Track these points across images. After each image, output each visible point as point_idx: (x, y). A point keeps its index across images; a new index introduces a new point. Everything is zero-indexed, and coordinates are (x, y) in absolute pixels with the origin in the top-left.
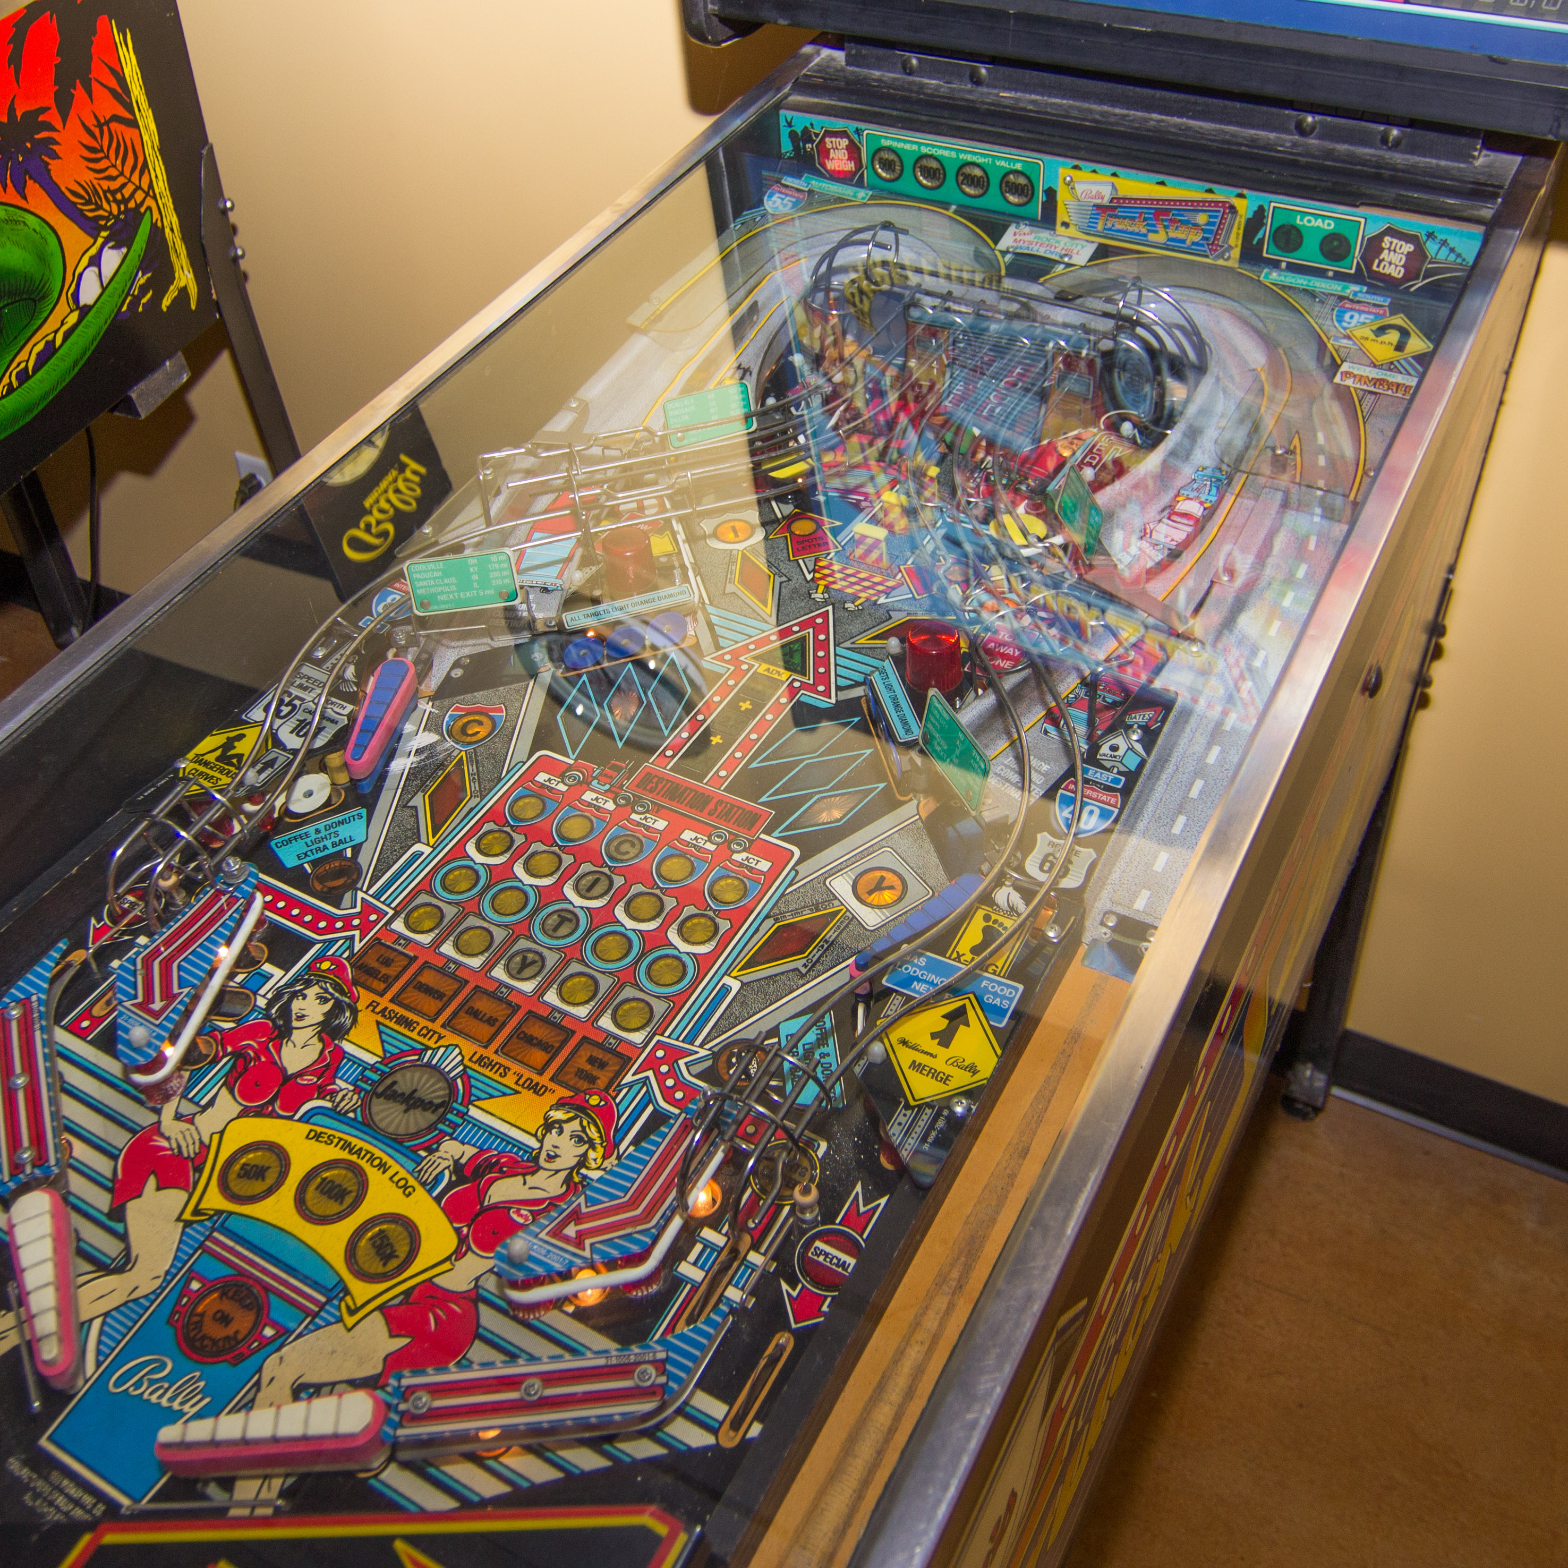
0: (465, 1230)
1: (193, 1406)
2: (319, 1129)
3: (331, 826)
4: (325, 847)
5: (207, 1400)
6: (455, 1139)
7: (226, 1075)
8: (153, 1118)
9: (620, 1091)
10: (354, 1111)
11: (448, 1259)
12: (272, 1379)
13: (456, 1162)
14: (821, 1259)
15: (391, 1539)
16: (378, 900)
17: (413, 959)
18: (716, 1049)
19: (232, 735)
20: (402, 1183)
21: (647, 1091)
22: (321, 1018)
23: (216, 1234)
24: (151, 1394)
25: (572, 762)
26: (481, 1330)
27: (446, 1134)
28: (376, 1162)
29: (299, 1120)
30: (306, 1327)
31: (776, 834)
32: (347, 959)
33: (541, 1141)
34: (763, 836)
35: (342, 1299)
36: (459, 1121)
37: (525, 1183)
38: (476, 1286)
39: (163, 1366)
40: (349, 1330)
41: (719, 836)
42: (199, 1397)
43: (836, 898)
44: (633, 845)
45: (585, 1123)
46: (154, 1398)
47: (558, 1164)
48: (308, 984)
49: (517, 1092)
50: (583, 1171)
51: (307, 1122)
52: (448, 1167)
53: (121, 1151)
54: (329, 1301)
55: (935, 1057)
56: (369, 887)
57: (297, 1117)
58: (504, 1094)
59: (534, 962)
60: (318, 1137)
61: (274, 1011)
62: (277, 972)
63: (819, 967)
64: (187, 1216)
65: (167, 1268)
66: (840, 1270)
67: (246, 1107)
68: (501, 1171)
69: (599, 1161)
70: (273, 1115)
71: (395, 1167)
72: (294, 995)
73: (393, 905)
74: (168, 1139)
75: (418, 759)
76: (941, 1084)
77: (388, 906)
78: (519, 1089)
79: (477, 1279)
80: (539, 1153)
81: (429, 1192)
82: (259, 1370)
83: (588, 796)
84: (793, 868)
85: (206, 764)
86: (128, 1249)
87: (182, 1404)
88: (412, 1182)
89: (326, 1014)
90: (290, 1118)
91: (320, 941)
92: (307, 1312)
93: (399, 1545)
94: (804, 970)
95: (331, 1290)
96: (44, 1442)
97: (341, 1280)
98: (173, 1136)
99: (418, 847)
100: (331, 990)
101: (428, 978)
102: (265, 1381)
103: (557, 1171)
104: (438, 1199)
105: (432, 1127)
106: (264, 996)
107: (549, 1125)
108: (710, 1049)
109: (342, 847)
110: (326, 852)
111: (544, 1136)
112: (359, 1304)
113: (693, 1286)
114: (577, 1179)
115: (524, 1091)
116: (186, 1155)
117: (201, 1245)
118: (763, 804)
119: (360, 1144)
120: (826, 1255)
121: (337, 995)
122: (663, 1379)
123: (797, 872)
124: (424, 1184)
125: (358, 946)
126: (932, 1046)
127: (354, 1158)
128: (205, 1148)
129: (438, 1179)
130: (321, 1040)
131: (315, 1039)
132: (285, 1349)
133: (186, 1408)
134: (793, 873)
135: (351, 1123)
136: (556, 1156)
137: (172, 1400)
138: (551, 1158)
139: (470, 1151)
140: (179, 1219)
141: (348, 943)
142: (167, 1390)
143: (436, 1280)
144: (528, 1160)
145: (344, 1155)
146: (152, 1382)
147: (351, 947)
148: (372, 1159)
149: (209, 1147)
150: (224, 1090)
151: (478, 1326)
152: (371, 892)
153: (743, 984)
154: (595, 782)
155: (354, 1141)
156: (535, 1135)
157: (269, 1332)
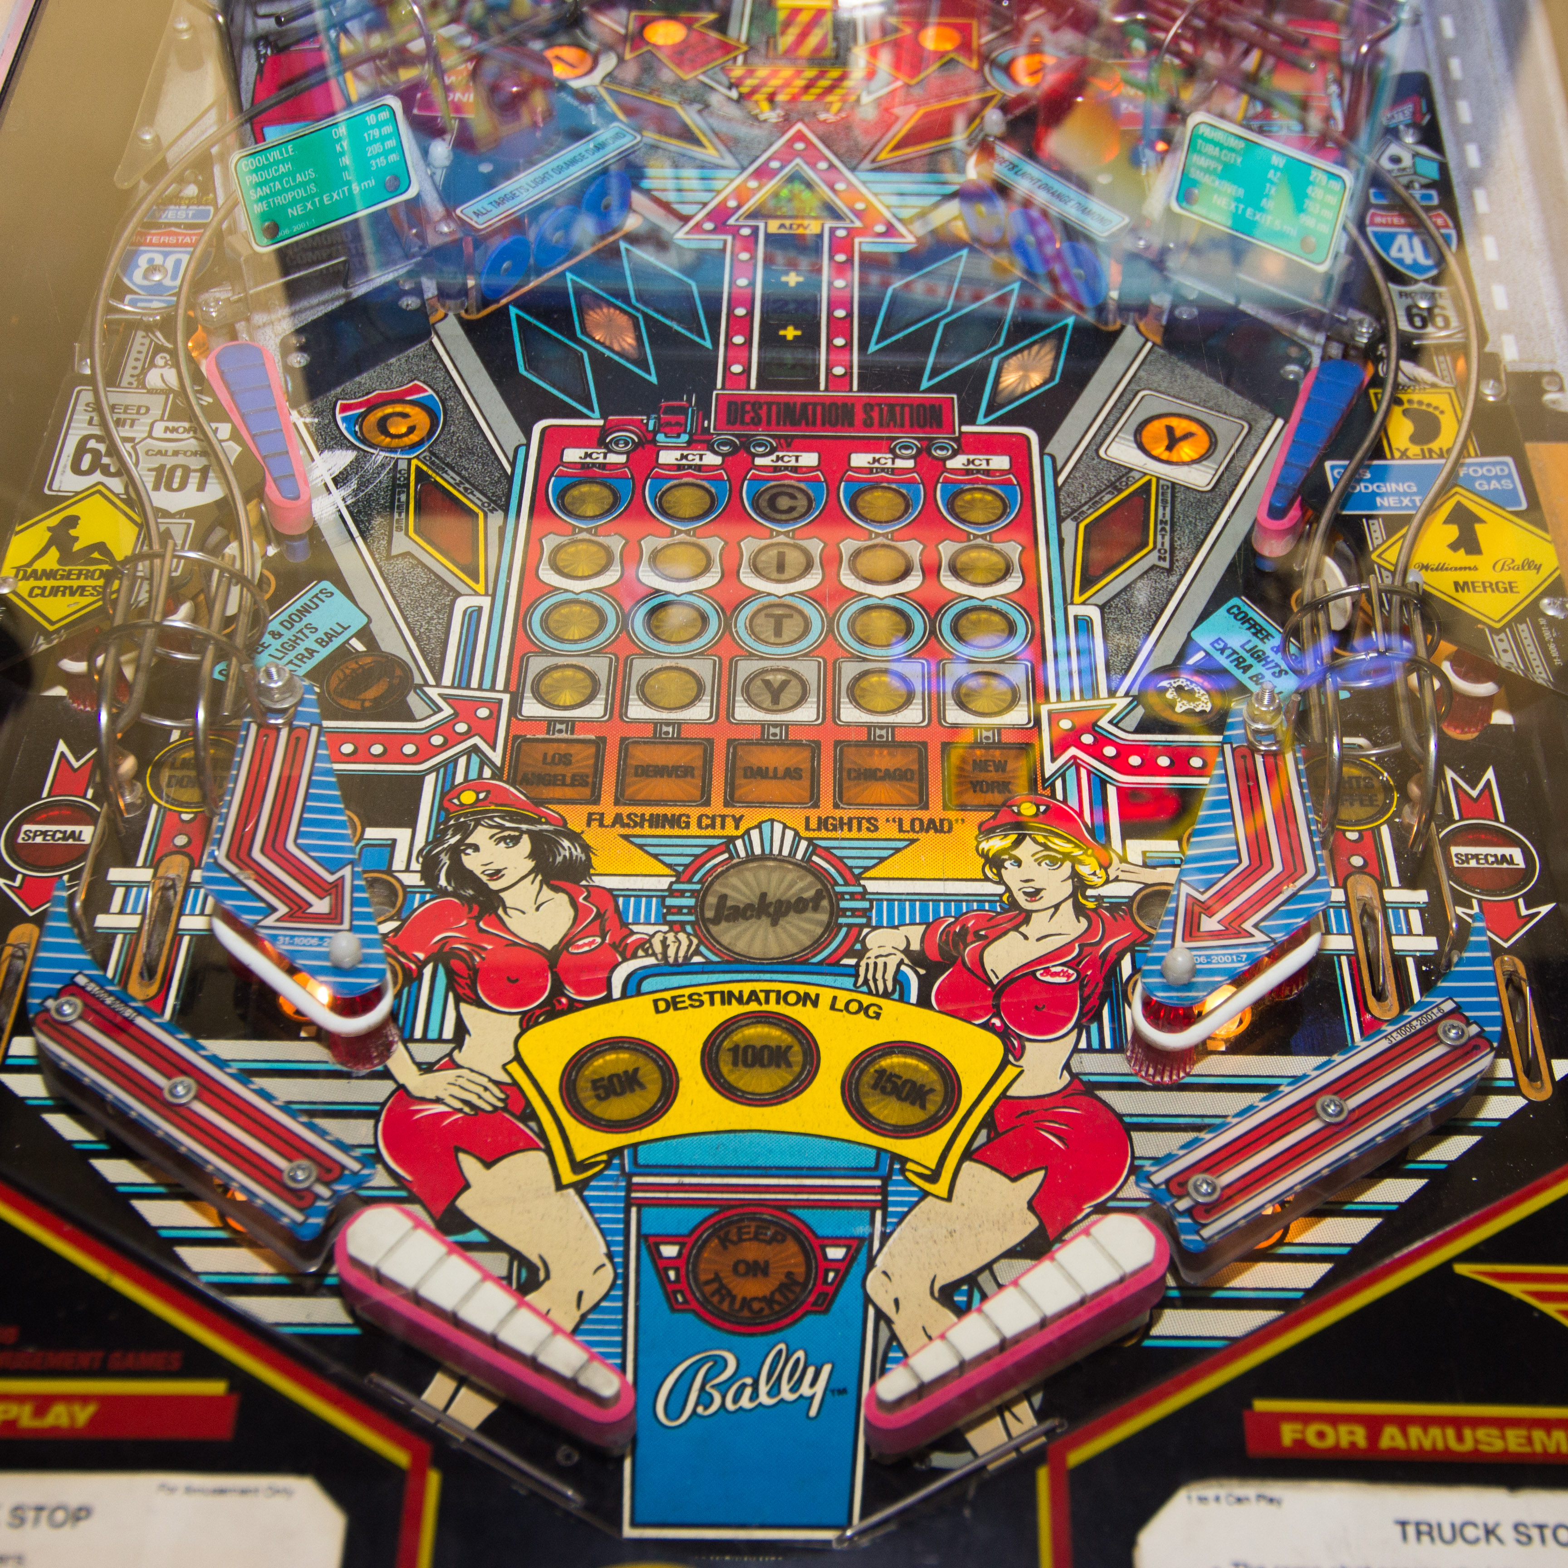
0: (997, 1022)
1: (813, 1384)
2: (668, 995)
3: (291, 622)
4: (311, 652)
5: (827, 1369)
6: (879, 927)
7: (450, 987)
8: (388, 1086)
9: (1053, 785)
10: (697, 952)
11: (1004, 1064)
12: (896, 1302)
13: (907, 951)
14: (1473, 863)
15: (1446, 1267)
16: (468, 687)
17: (600, 743)
18: (1135, 691)
19: (54, 521)
20: (854, 1007)
21: (1089, 773)
22: (530, 864)
23: (636, 1180)
24: (736, 1400)
25: (601, 423)
26: (1127, 1120)
27: (861, 926)
28: (792, 998)
29: (624, 996)
30: (884, 1223)
31: (981, 419)
32: (493, 777)
33: (1001, 881)
34: (966, 429)
35: (903, 1170)
36: (866, 905)
37: (1026, 938)
38: (1074, 1076)
39: (720, 1364)
40: (949, 1199)
41: (907, 448)
42: (811, 1371)
43: (1131, 470)
44: (793, 497)
45: (1041, 839)
46: (745, 1402)
47: (1048, 899)
48: (465, 830)
49: (913, 841)
50: (1089, 892)
51: (639, 993)
52: (902, 962)
53: (376, 1145)
54: (886, 1180)
55: (1475, 568)
56: (438, 677)
57: (617, 993)
58: (898, 850)
59: (784, 684)
60: (673, 1004)
61: (443, 882)
62: (402, 835)
63: (1180, 555)
64: (568, 1176)
65: (604, 1249)
66: (1505, 866)
67: (523, 1014)
68: (980, 938)
69: (1101, 873)
70: (574, 1007)
71: (826, 996)
72: (456, 852)
73: (500, 685)
74: (438, 1101)
75: (345, 491)
76: (1509, 594)
77: (493, 689)
78: (912, 836)
79: (1067, 1067)
80: (1011, 895)
81: (903, 999)
82: (868, 1300)
83: (667, 457)
84: (1042, 454)
85: (50, 575)
86: (515, 1255)
87: (793, 1390)
88: (866, 1000)
89: (532, 856)
90: (608, 999)
91: (429, 771)
92: (872, 1207)
93: (1462, 1269)
94: (1166, 565)
95: (876, 1167)
96: (628, 1532)
97: (880, 1151)
98: (442, 1095)
99: (461, 605)
100: (508, 824)
101: (642, 756)
102: (888, 1308)
103: (1057, 907)
104: (923, 1002)
105: (832, 928)
106: (407, 870)
107: (995, 862)
108: (1127, 695)
109: (337, 643)
110: (318, 658)
111: (999, 875)
112: (933, 1167)
113: (1348, 956)
114: (1091, 905)
115: (921, 836)
116: (489, 1108)
117: (629, 1202)
118: (929, 390)
119: (747, 988)
120: (1476, 857)
121: (524, 827)
122: (1474, 1029)
123: (1053, 459)
124: (886, 995)
125: (496, 757)
126: (1461, 558)
127: (753, 1007)
128: (511, 1089)
129: (900, 981)
130: (556, 889)
131: (547, 893)
132: (879, 1261)
133: (805, 1390)
134: (1047, 460)
135: (706, 968)
136: (1038, 891)
137: (774, 1391)
138: (1034, 895)
139: (915, 934)
140: (560, 1186)
141: (475, 760)
142: (755, 1386)
143: (1012, 1092)
144: (1004, 910)
145: (735, 1009)
146: (723, 1389)
147: (485, 761)
148: (781, 998)
149: (515, 1084)
150: (464, 1008)
151: (1120, 1116)
152: (447, 680)
153: (1102, 608)
154: (660, 437)
155: (735, 988)
156: (987, 879)
157: (836, 1253)
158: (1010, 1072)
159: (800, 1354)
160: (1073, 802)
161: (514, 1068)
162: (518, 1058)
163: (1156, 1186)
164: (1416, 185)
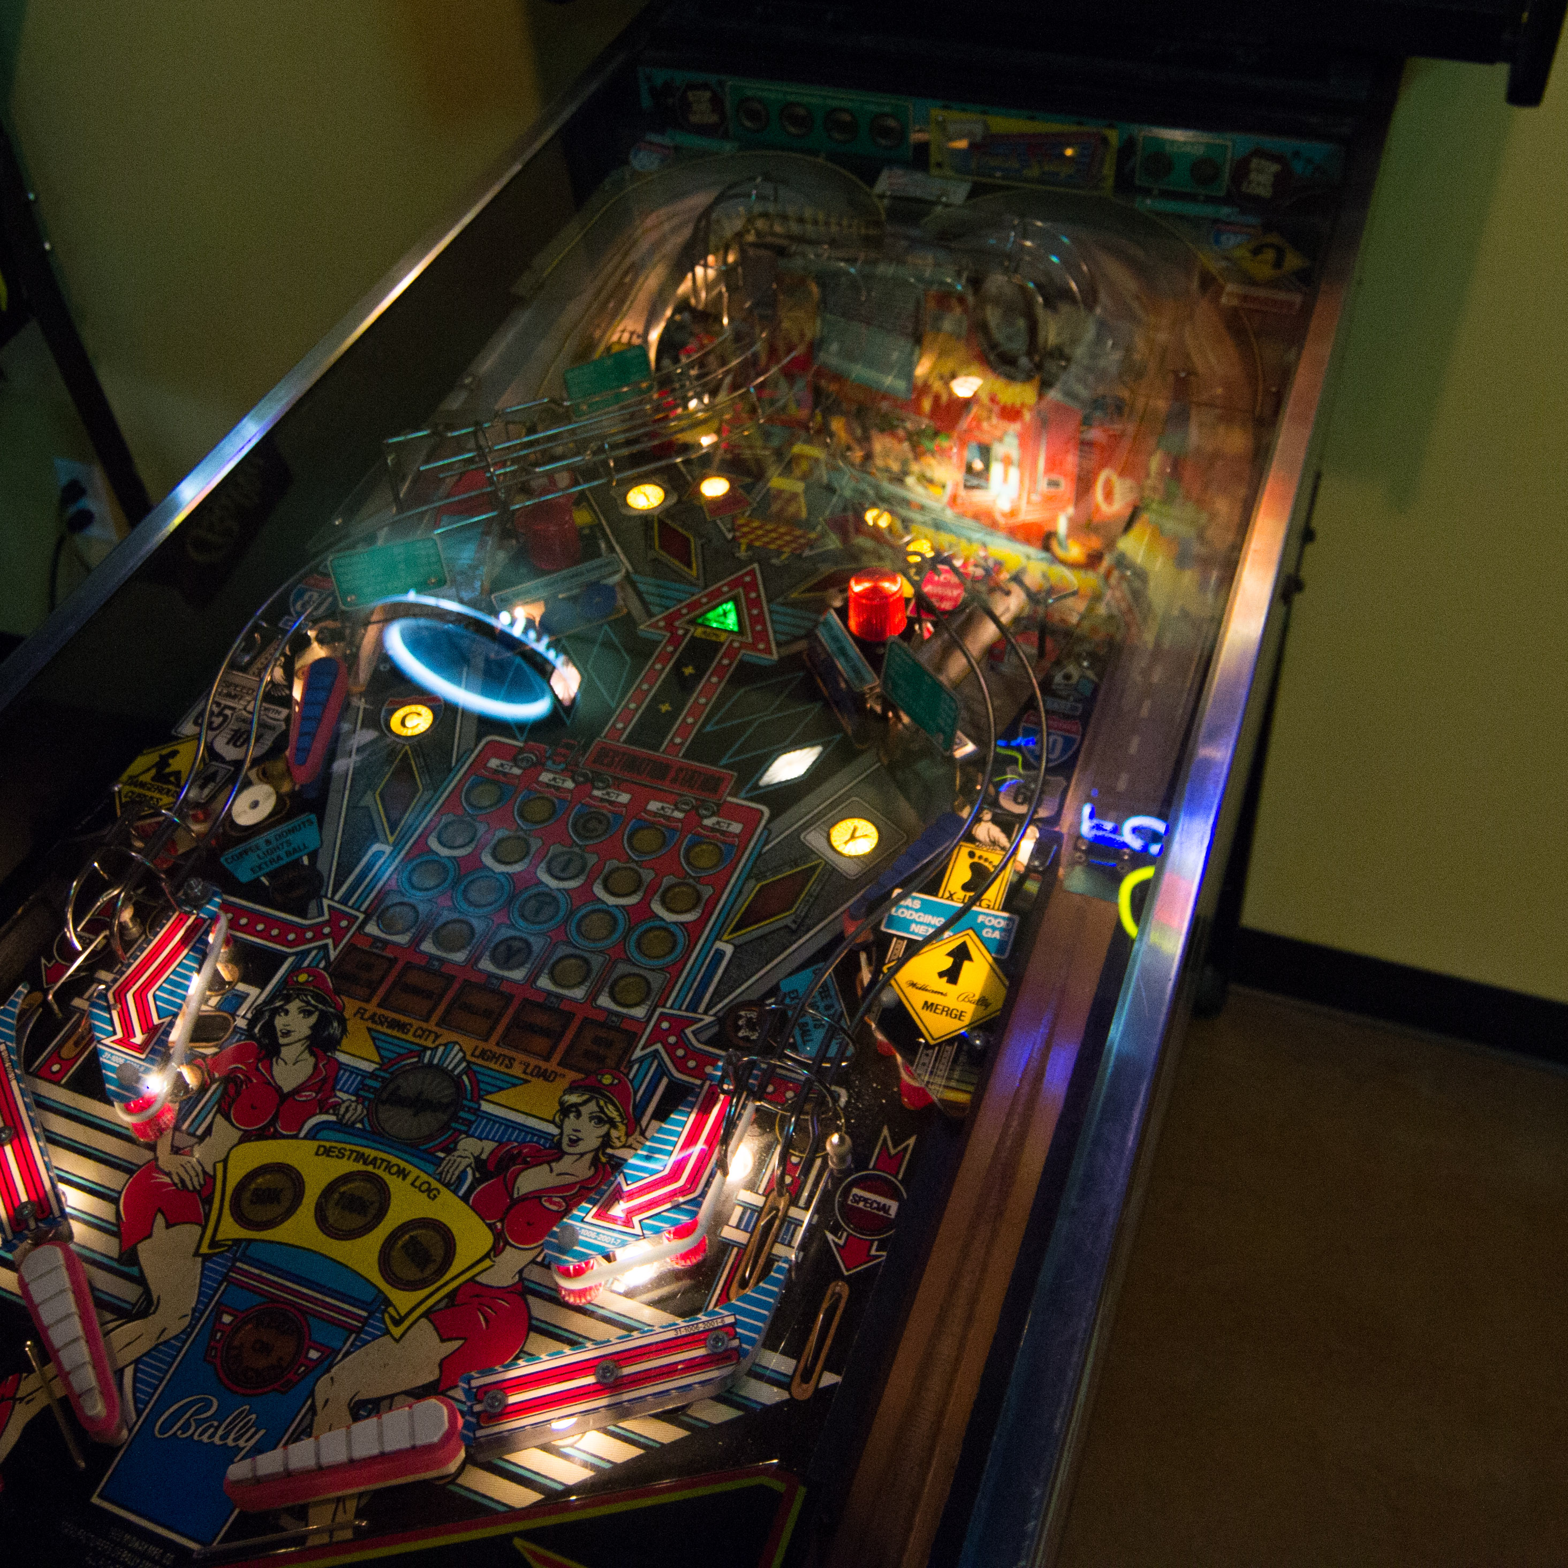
0: (499, 1225)
1: (247, 1441)
2: (328, 1144)
3: (281, 836)
4: (279, 858)
5: (262, 1432)
6: (472, 1136)
9: (631, 1068)
12: (327, 1401)
13: (477, 1159)
14: (861, 1205)
16: (346, 904)
17: (392, 962)
18: (721, 1014)
20: (425, 1187)
21: (659, 1065)
23: (239, 1264)
24: (200, 1435)
25: (520, 744)
26: (534, 1322)
28: (395, 1169)
31: (743, 794)
32: (325, 969)
33: (560, 1127)
34: (730, 799)
35: (385, 1311)
36: (473, 1118)
38: (522, 1279)
39: (209, 1405)
40: (397, 1341)
41: (687, 804)
42: (253, 1430)
43: (814, 853)
44: (600, 822)
45: (602, 1103)
46: (205, 1438)
47: (581, 1148)
48: (288, 999)
49: (526, 1081)
50: (609, 1151)
51: (314, 1138)
52: (469, 1165)
53: (120, 1193)
54: (371, 1315)
55: (945, 995)
56: (334, 893)
58: (514, 1085)
59: (519, 950)
60: (327, 1152)
61: (256, 1030)
62: (253, 991)
63: (808, 921)
64: (204, 1249)
65: (193, 1305)
66: (881, 1213)
67: (245, 1131)
68: (526, 1162)
69: (623, 1139)
70: (276, 1136)
71: (415, 1172)
72: (275, 1012)
73: (363, 909)
74: (168, 1174)
75: (358, 758)
76: (956, 1021)
77: (358, 910)
78: (529, 1078)
79: (520, 1272)
80: (561, 1139)
81: (455, 1192)
82: (312, 1394)
83: (545, 777)
84: (765, 827)
85: (142, 785)
87: (235, 1440)
89: (313, 1028)
90: (295, 1137)
91: (293, 954)
92: (351, 1330)
93: (518, 1542)
94: (794, 926)
95: (371, 1303)
96: (95, 1500)
97: (380, 1291)
98: (173, 1171)
99: (376, 847)
100: (313, 1002)
101: (414, 978)
102: (319, 1403)
103: (582, 1155)
105: (445, 1127)
106: (244, 1017)
107: (566, 1110)
108: (715, 1015)
109: (296, 856)
110: (282, 863)
112: (403, 1313)
113: (739, 1248)
114: (604, 1160)
115: (534, 1080)
116: (191, 1188)
117: (226, 1277)
118: (725, 767)
119: (372, 1153)
120: (866, 1200)
121: (320, 1006)
122: (735, 1343)
123: (770, 832)
124: (447, 1186)
125: (333, 954)
126: (942, 984)
127: (370, 1168)
128: (210, 1179)
132: (333, 1370)
133: (241, 1443)
134: (766, 833)
135: (362, 1134)
136: (579, 1139)
138: (574, 1142)
139: (489, 1146)
140: (196, 1254)
141: (322, 953)
142: (217, 1428)
143: (478, 1279)
144: (550, 1147)
145: (360, 1167)
146: (199, 1423)
147: (326, 956)
148: (388, 1168)
149: (214, 1177)
150: (219, 1116)
151: (530, 1317)
152: (337, 897)
153: (736, 947)
154: (549, 763)
155: (367, 1151)
156: (553, 1122)
157: (313, 1354)
158: (487, 1263)
159: (254, 1416)
160: (636, 1083)
161: (220, 1167)
162: (225, 1161)
163: (470, 1388)
164: (1072, 698)
